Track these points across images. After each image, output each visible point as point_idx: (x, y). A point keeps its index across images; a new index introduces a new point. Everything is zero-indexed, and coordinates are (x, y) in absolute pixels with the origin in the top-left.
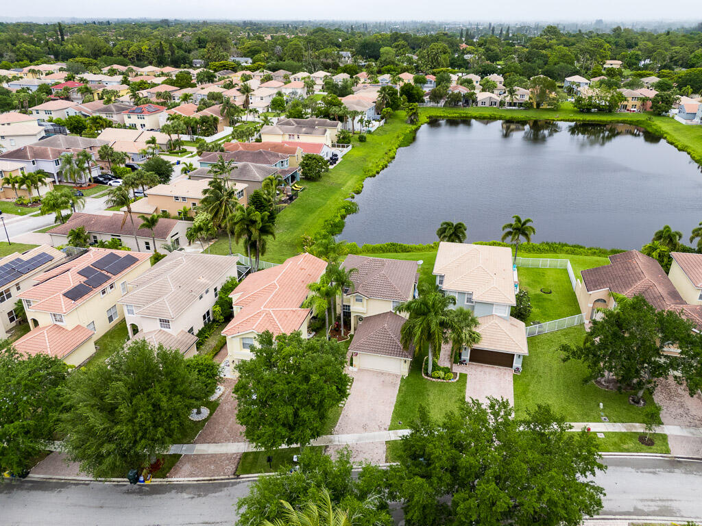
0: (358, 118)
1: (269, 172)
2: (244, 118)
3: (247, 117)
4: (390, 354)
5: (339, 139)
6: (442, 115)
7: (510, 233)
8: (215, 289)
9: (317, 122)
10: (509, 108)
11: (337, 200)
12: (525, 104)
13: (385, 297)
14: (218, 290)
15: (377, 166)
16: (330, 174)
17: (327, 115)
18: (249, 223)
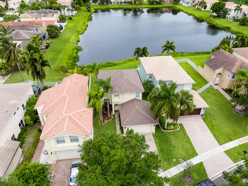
0: (66, 9)
1: (32, 34)
2: (7, 14)
3: (9, 13)
4: (146, 123)
5: (60, 19)
6: (100, 8)
7: (165, 50)
8: (23, 106)
9: (47, 11)
10: (124, 4)
11: (70, 46)
12: (130, 2)
13: (131, 91)
14: (25, 105)
15: (82, 29)
16: (62, 35)
17: (51, 8)
18: (33, 61)
